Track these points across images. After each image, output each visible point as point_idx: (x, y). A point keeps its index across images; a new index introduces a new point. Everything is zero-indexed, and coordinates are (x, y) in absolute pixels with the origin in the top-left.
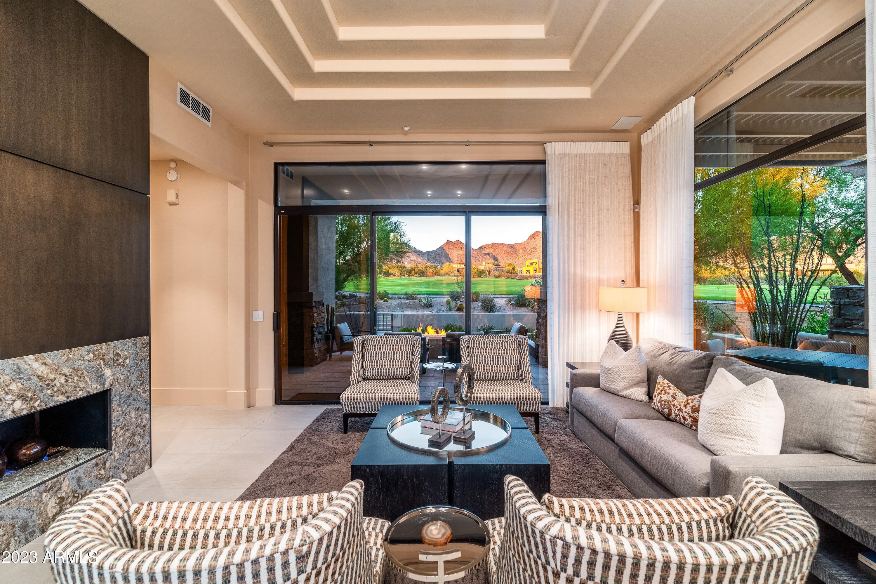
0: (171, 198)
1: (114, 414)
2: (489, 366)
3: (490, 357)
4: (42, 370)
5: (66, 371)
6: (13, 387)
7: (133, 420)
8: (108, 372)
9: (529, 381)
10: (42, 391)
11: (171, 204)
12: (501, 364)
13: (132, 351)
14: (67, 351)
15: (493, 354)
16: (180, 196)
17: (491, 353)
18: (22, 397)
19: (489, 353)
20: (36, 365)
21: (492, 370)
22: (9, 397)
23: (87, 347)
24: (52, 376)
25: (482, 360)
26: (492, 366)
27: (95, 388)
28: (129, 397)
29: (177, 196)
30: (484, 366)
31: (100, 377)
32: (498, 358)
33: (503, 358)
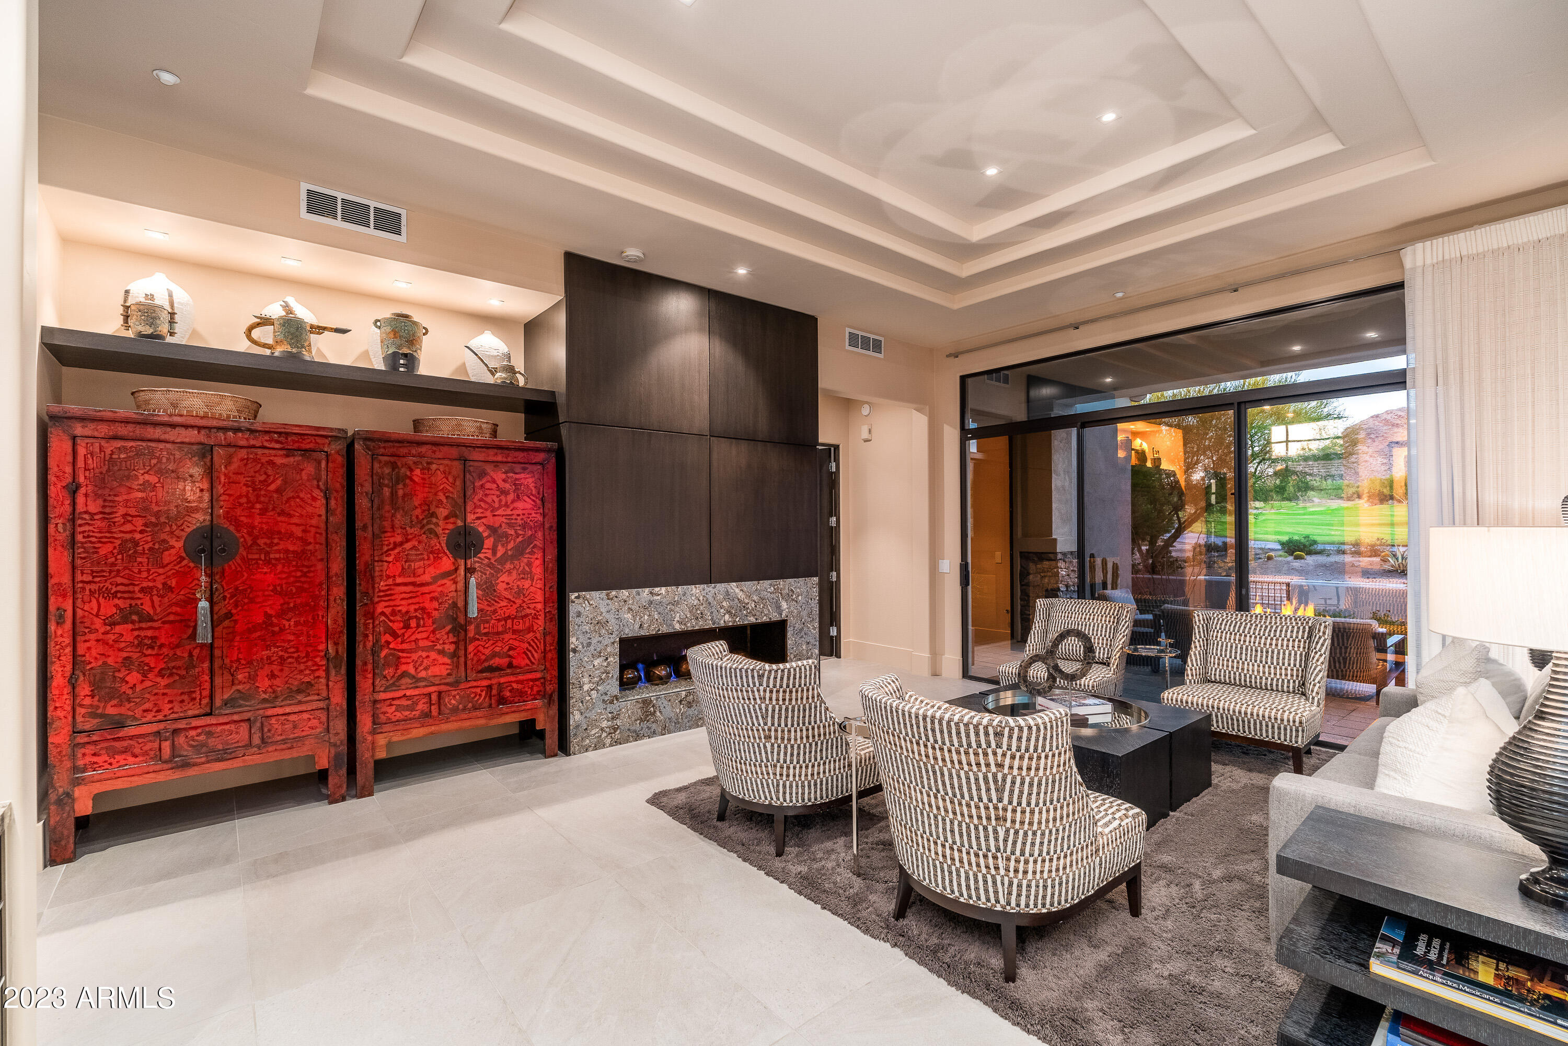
0: (865, 435)
1: (789, 642)
2: (1238, 662)
3: (1241, 648)
4: (741, 595)
5: (755, 598)
6: (724, 604)
7: (805, 652)
8: (784, 605)
9: (1313, 698)
10: (740, 611)
11: (866, 441)
12: (1261, 662)
13: (804, 589)
14: (756, 582)
15: (1247, 643)
16: (873, 431)
17: (1245, 641)
18: (729, 612)
19: (1240, 640)
20: (737, 590)
21: (1243, 669)
22: (722, 611)
23: (770, 581)
24: (746, 601)
25: (1226, 650)
26: (1243, 663)
27: (775, 617)
28: (801, 630)
29: (870, 431)
30: (1228, 661)
31: (778, 608)
32: (1256, 651)
33: (1267, 652)
